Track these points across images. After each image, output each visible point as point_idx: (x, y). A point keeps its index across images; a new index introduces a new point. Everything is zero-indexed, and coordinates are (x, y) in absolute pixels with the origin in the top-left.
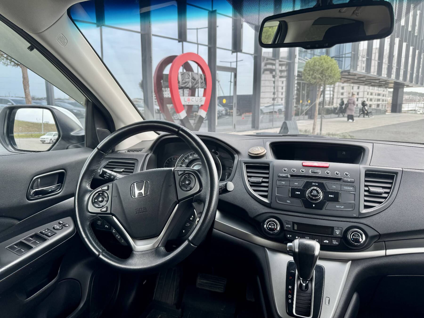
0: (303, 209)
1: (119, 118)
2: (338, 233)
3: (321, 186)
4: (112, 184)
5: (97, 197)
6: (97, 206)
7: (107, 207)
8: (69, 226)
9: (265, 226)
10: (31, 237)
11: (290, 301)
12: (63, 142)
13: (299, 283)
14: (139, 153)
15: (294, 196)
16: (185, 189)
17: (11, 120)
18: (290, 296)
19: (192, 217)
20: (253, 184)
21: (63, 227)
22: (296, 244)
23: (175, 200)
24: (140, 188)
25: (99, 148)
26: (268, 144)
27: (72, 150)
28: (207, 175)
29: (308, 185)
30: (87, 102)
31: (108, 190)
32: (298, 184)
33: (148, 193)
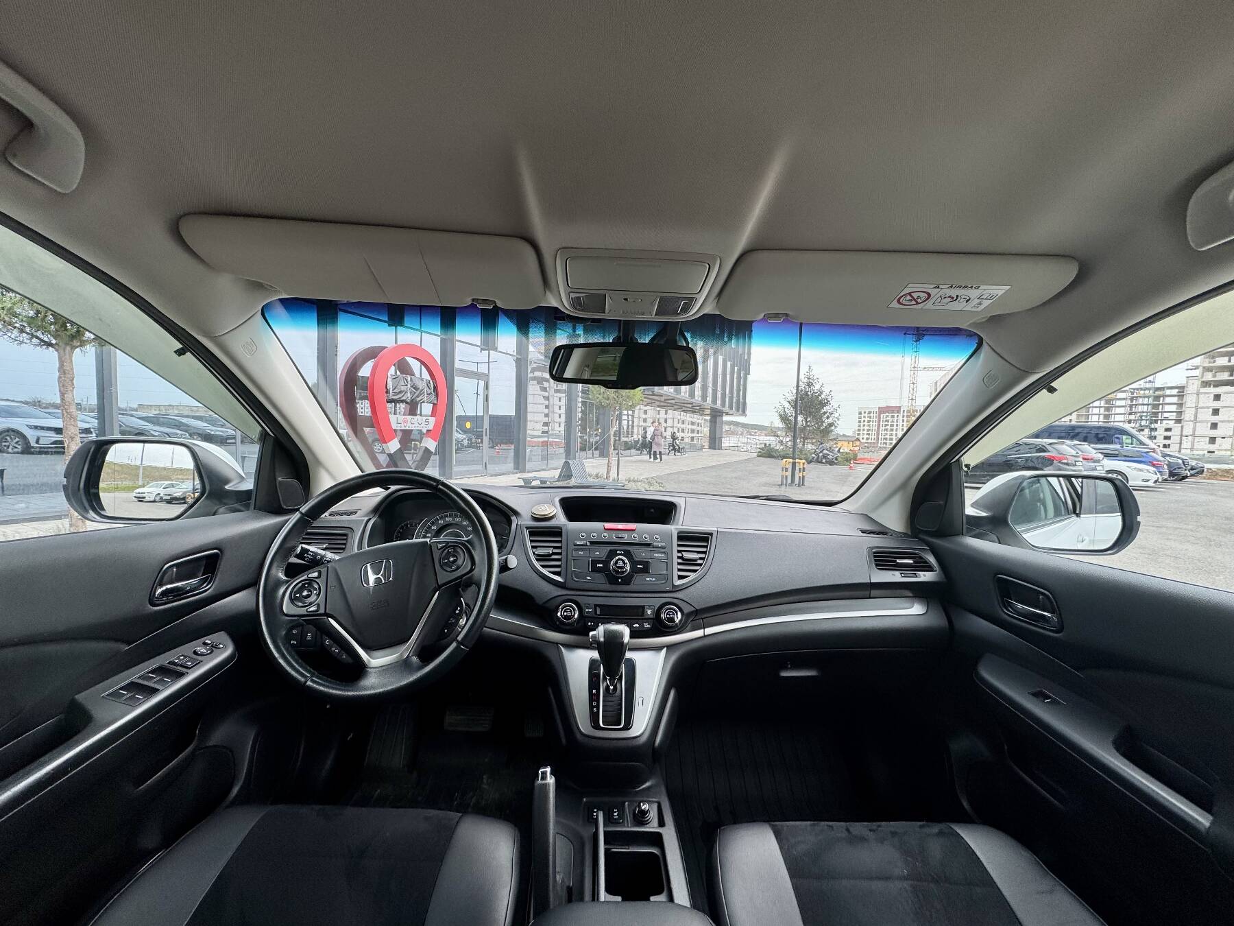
0: (608, 587)
1: (318, 462)
2: (649, 613)
3: (628, 554)
4: (326, 569)
5: (302, 588)
6: (300, 604)
7: (318, 605)
8: (225, 646)
9: (559, 614)
10: (153, 672)
11: (595, 710)
12: (208, 502)
13: (605, 684)
14: (353, 517)
15: (595, 569)
16: (450, 569)
17: (98, 463)
18: (594, 703)
19: (459, 608)
20: (540, 558)
21: (214, 649)
22: (600, 632)
23: (435, 585)
24: (376, 572)
25: (303, 512)
26: (557, 500)
27: (224, 517)
28: (482, 549)
29: (612, 554)
30: (264, 436)
31: (319, 577)
32: (600, 553)
33: (391, 579)
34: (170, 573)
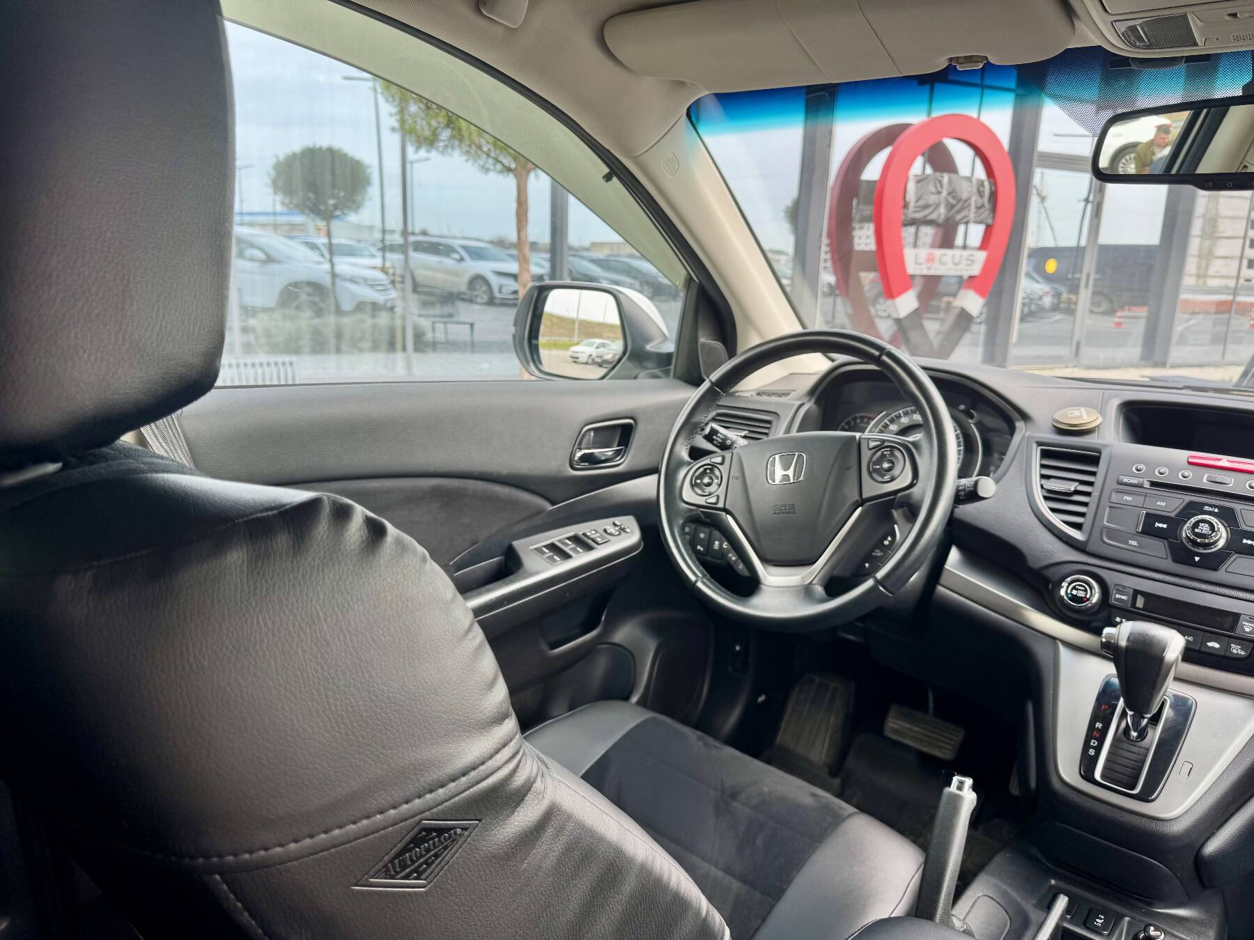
0: (1169, 564)
1: (748, 319)
2: (1247, 630)
3: (1228, 516)
4: (730, 454)
5: (701, 476)
6: (699, 492)
7: (718, 497)
8: (632, 532)
9: (1063, 592)
10: (569, 538)
11: (1092, 752)
12: (629, 364)
13: (1123, 725)
14: (783, 400)
15: (1148, 530)
16: (880, 479)
18: (1094, 743)
19: (889, 539)
20: (1051, 496)
21: (622, 532)
22: (1123, 632)
23: (857, 497)
24: (786, 468)
25: (714, 380)
26: (1115, 403)
27: (644, 381)
28: (931, 454)
29: (1192, 509)
30: (689, 280)
31: (722, 464)
32: (1168, 504)
33: (801, 478)
34: (587, 437)
